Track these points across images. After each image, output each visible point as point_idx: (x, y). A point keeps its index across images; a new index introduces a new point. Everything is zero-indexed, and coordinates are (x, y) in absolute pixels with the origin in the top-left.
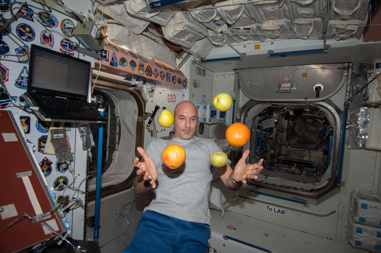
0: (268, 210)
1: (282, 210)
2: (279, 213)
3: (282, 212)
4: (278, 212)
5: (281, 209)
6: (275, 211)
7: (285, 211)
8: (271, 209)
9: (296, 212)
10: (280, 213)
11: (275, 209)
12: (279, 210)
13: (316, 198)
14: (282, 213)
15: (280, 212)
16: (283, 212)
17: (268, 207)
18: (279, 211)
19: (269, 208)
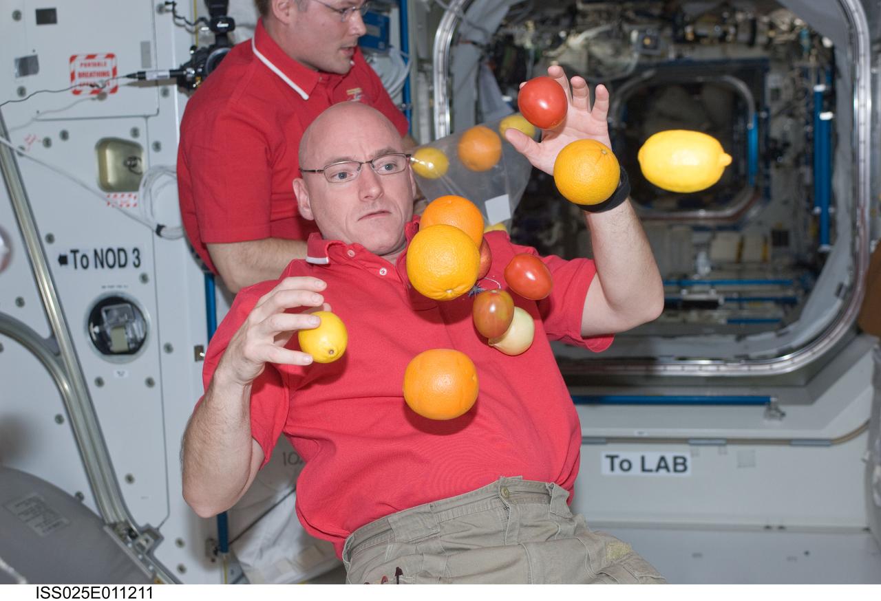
0: (612, 469)
1: (675, 458)
2: (663, 472)
3: (676, 464)
4: (659, 467)
5: (670, 453)
6: (644, 470)
7: (688, 456)
8: (626, 465)
9: (731, 449)
10: (668, 470)
11: (643, 459)
12: (663, 459)
13: (802, 382)
14: (676, 470)
15: (666, 467)
16: (680, 464)
17: (612, 458)
18: (662, 464)
19: (617, 462)
